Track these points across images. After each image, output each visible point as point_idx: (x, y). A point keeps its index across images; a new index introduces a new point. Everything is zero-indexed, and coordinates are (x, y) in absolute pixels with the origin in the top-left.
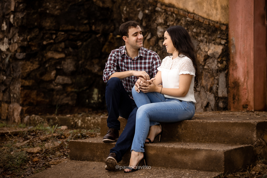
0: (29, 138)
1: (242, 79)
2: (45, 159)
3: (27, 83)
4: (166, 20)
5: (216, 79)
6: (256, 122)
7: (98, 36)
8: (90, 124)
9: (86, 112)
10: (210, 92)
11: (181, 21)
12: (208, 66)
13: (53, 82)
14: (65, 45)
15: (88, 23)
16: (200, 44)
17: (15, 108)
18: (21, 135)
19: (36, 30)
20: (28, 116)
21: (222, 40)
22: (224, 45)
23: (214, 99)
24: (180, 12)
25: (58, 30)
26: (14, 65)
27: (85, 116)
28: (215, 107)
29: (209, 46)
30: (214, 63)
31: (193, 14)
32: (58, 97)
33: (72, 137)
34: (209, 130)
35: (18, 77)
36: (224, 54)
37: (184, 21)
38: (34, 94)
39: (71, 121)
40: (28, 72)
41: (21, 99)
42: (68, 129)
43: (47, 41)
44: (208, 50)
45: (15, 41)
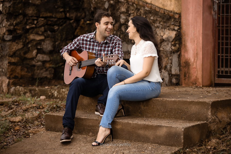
0: (13, 107)
1: (192, 60)
2: (25, 128)
3: (13, 60)
4: (128, 9)
5: (170, 59)
6: (211, 101)
7: (71, 21)
8: (65, 95)
9: (61, 85)
10: (165, 70)
11: (141, 10)
12: (163, 48)
13: (35, 59)
14: (45, 29)
15: (64, 11)
16: (156, 30)
17: (3, 80)
18: (6, 105)
19: (21, 17)
20: (14, 88)
21: (175, 27)
22: (177, 30)
23: (168, 76)
24: (140, 2)
25: (38, 17)
26: (3, 45)
27: (61, 88)
28: (169, 82)
29: (164, 31)
30: (168, 46)
31: (151, 5)
32: (38, 71)
33: (49, 107)
34: (168, 107)
35: (5, 54)
36: (177, 38)
37: (143, 10)
38: (19, 69)
39: (49, 92)
40: (14, 51)
41: (8, 73)
42: (46, 98)
43: (30, 26)
44: (163, 34)
45: (4, 25)
